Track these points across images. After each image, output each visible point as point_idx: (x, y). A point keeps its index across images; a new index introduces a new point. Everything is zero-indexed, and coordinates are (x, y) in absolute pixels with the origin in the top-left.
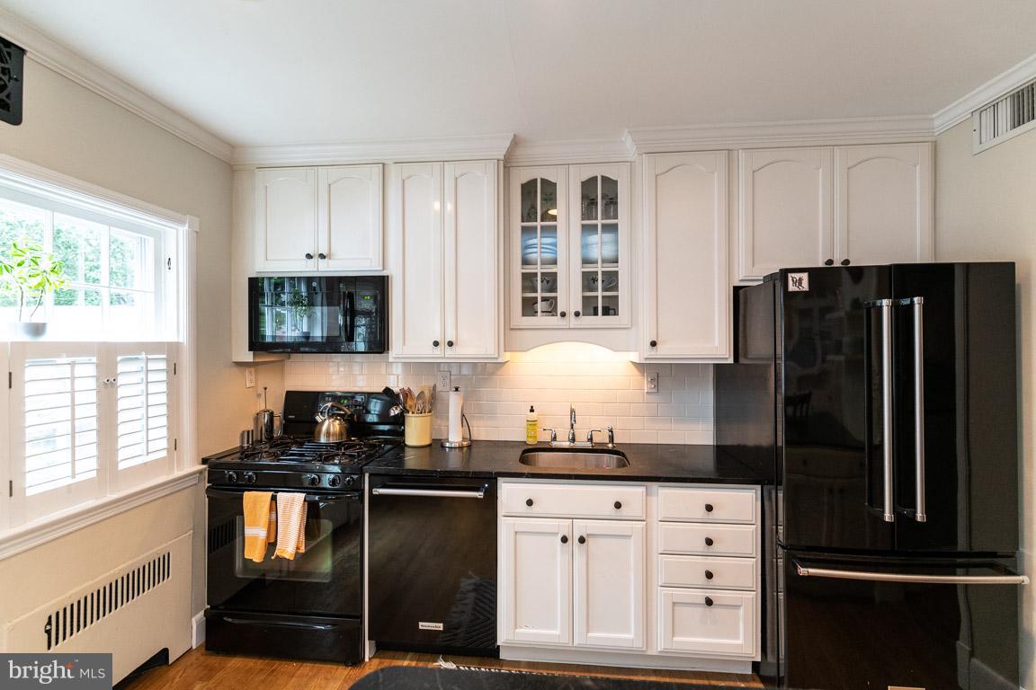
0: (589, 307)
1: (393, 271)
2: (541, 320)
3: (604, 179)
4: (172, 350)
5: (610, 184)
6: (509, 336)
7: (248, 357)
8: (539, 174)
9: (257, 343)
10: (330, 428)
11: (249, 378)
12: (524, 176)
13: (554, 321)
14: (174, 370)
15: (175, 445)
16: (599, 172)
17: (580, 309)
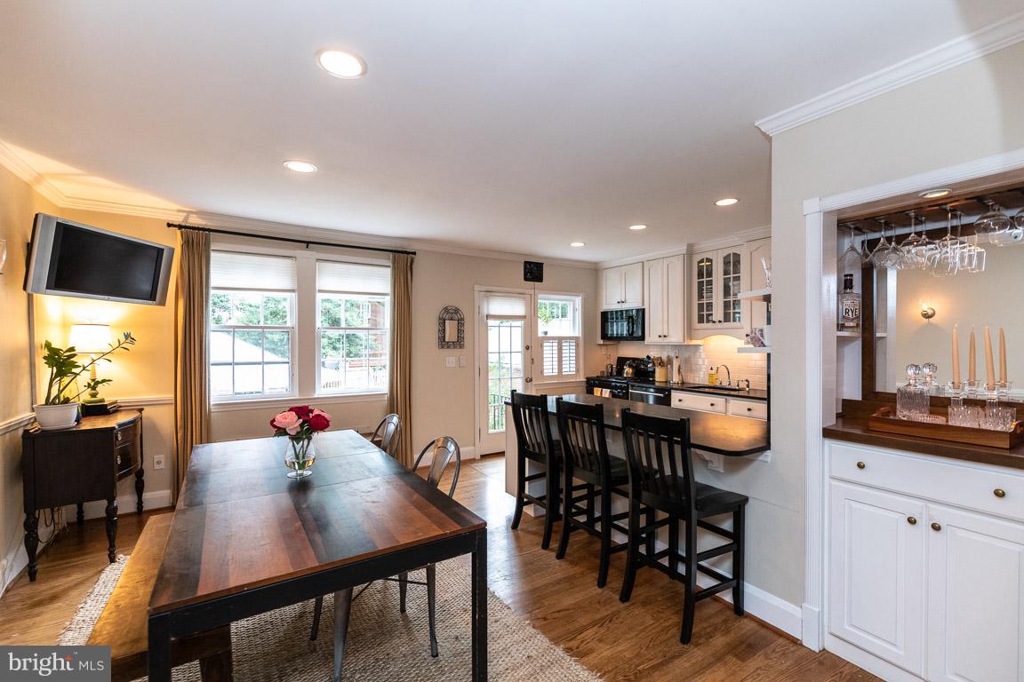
0: (727, 318)
1: (646, 307)
2: (705, 325)
3: (734, 254)
4: (576, 339)
5: (737, 256)
6: (689, 331)
7: (601, 342)
8: (705, 256)
9: (604, 336)
10: (628, 371)
11: (604, 351)
12: (697, 258)
13: (711, 324)
14: (577, 346)
15: (577, 371)
16: (731, 251)
17: (722, 319)
